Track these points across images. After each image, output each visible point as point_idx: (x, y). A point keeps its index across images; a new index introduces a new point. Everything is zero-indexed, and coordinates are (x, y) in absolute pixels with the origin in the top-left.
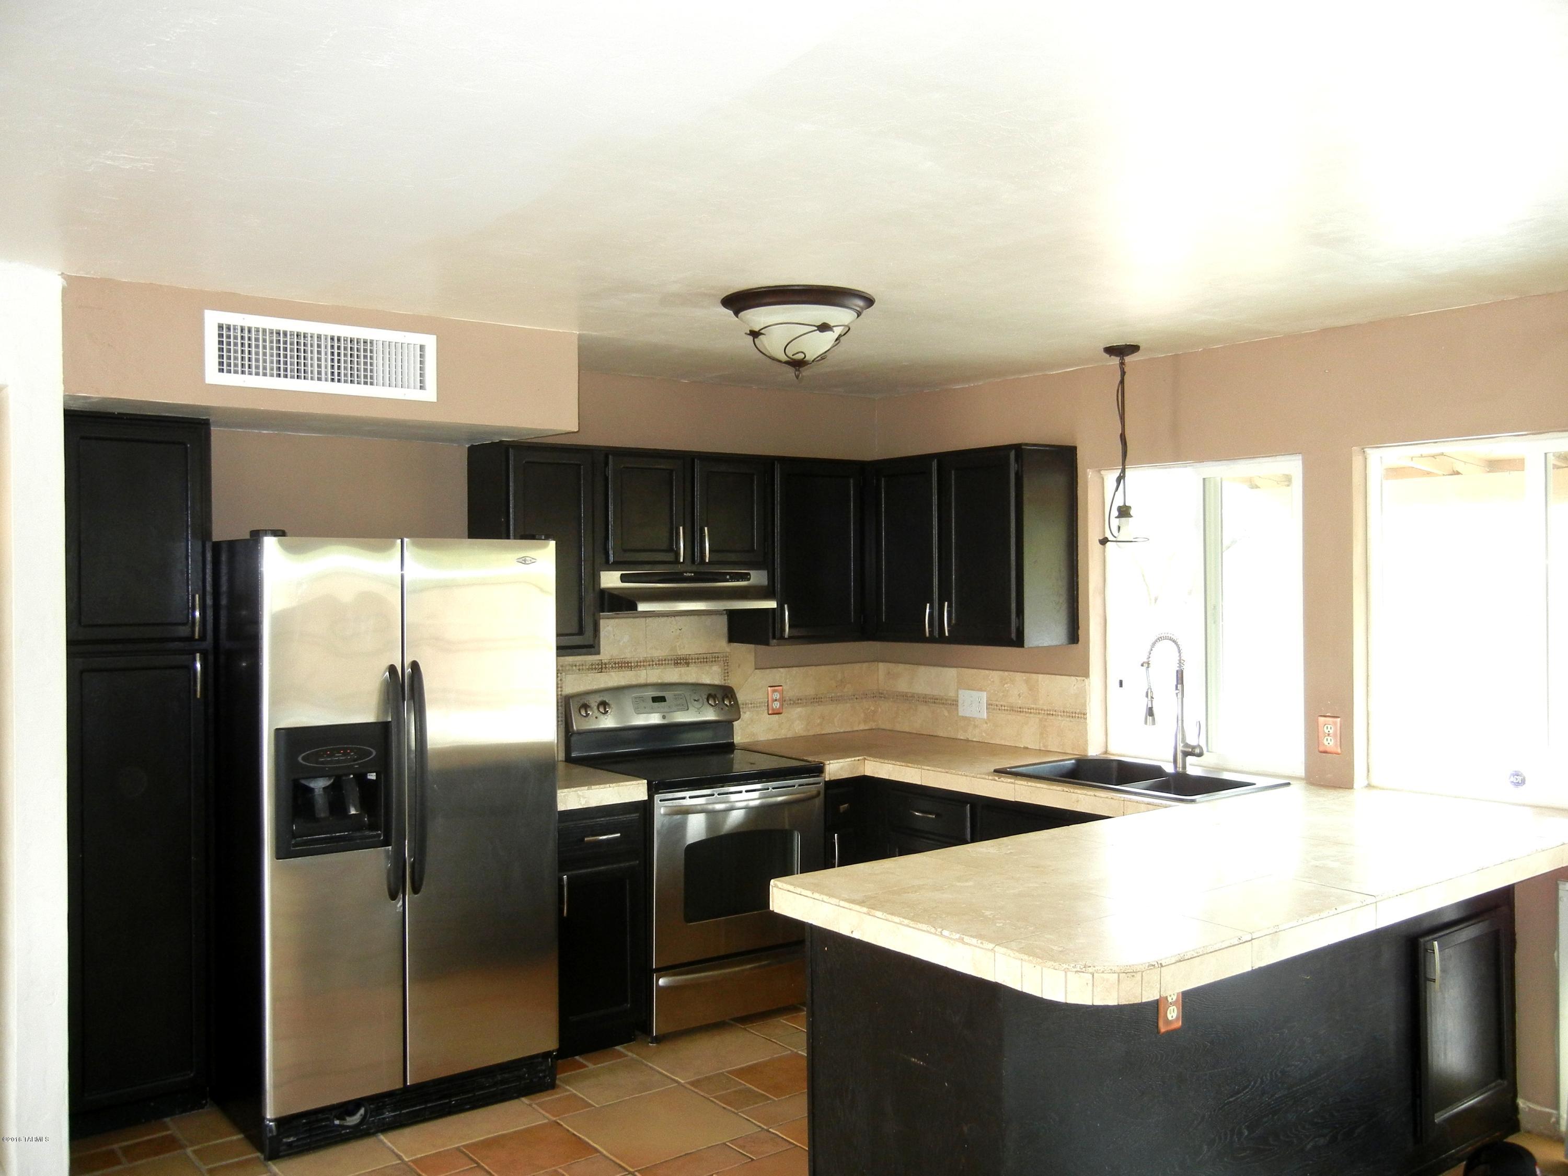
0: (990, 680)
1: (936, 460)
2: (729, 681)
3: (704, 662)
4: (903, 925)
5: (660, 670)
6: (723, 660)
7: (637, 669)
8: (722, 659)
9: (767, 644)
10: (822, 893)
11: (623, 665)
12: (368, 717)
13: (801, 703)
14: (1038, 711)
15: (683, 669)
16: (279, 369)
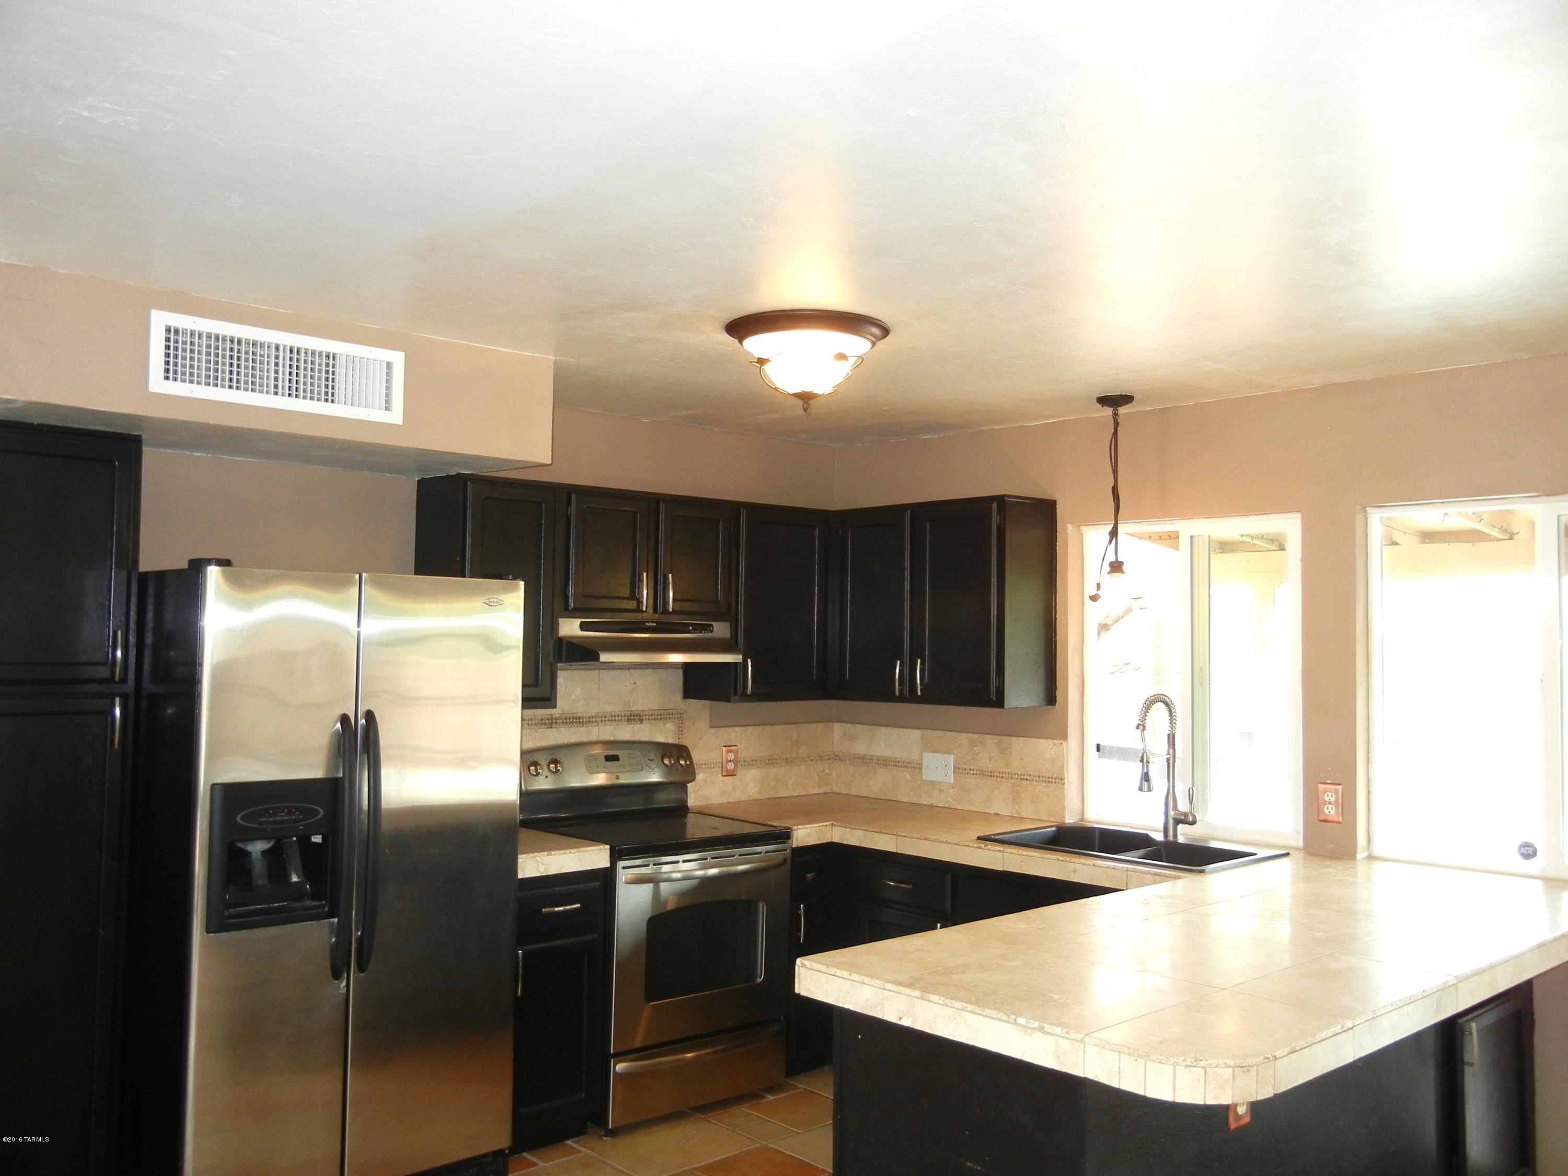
0: (958, 743)
1: (909, 511)
2: (683, 740)
3: (658, 718)
4: (966, 1011)
5: (612, 727)
6: (678, 718)
7: (589, 725)
8: (677, 716)
9: (729, 701)
10: (861, 974)
11: (574, 720)
12: (318, 773)
13: (755, 765)
14: (1011, 776)
15: (637, 726)
16: (231, 380)
